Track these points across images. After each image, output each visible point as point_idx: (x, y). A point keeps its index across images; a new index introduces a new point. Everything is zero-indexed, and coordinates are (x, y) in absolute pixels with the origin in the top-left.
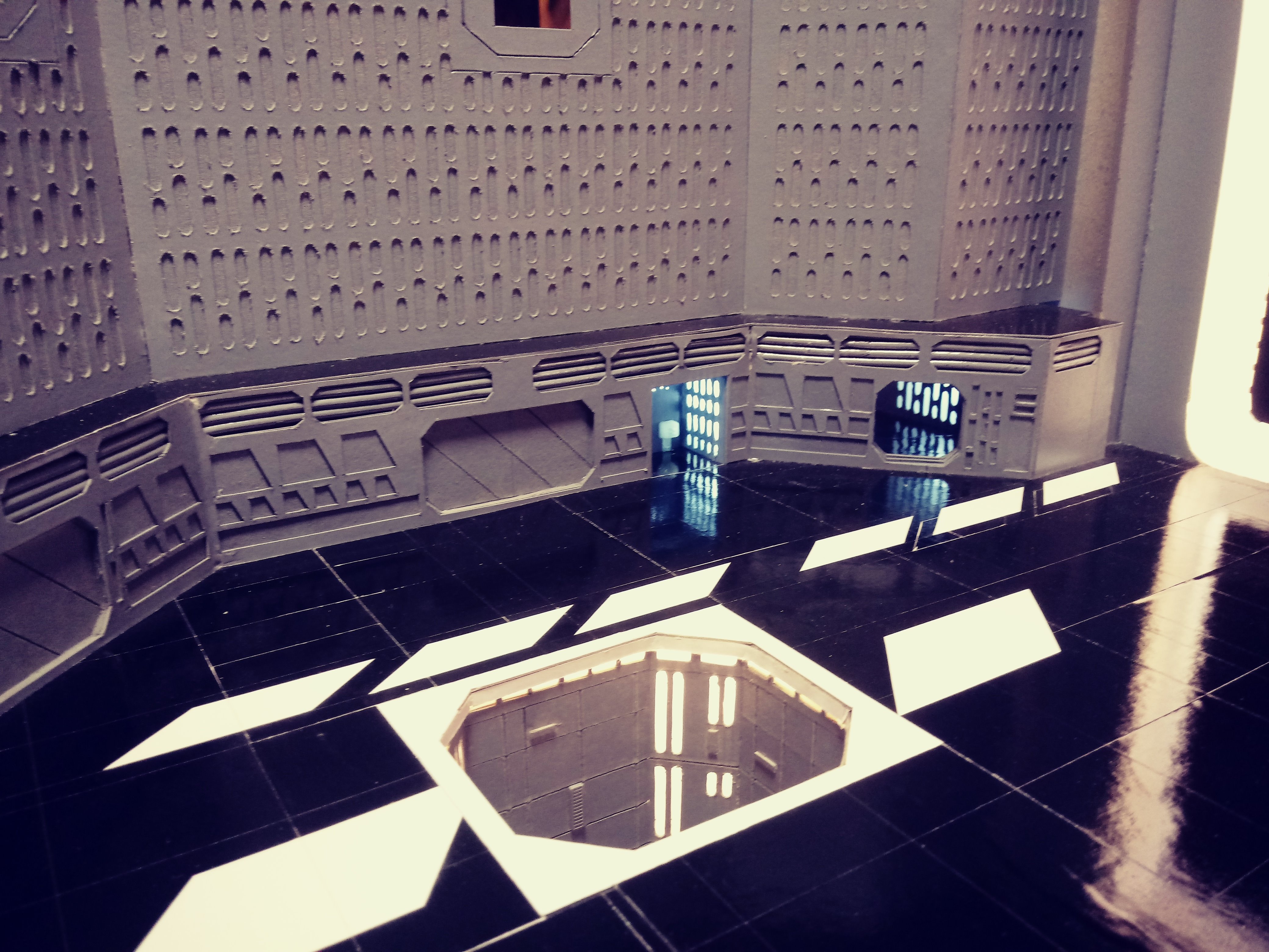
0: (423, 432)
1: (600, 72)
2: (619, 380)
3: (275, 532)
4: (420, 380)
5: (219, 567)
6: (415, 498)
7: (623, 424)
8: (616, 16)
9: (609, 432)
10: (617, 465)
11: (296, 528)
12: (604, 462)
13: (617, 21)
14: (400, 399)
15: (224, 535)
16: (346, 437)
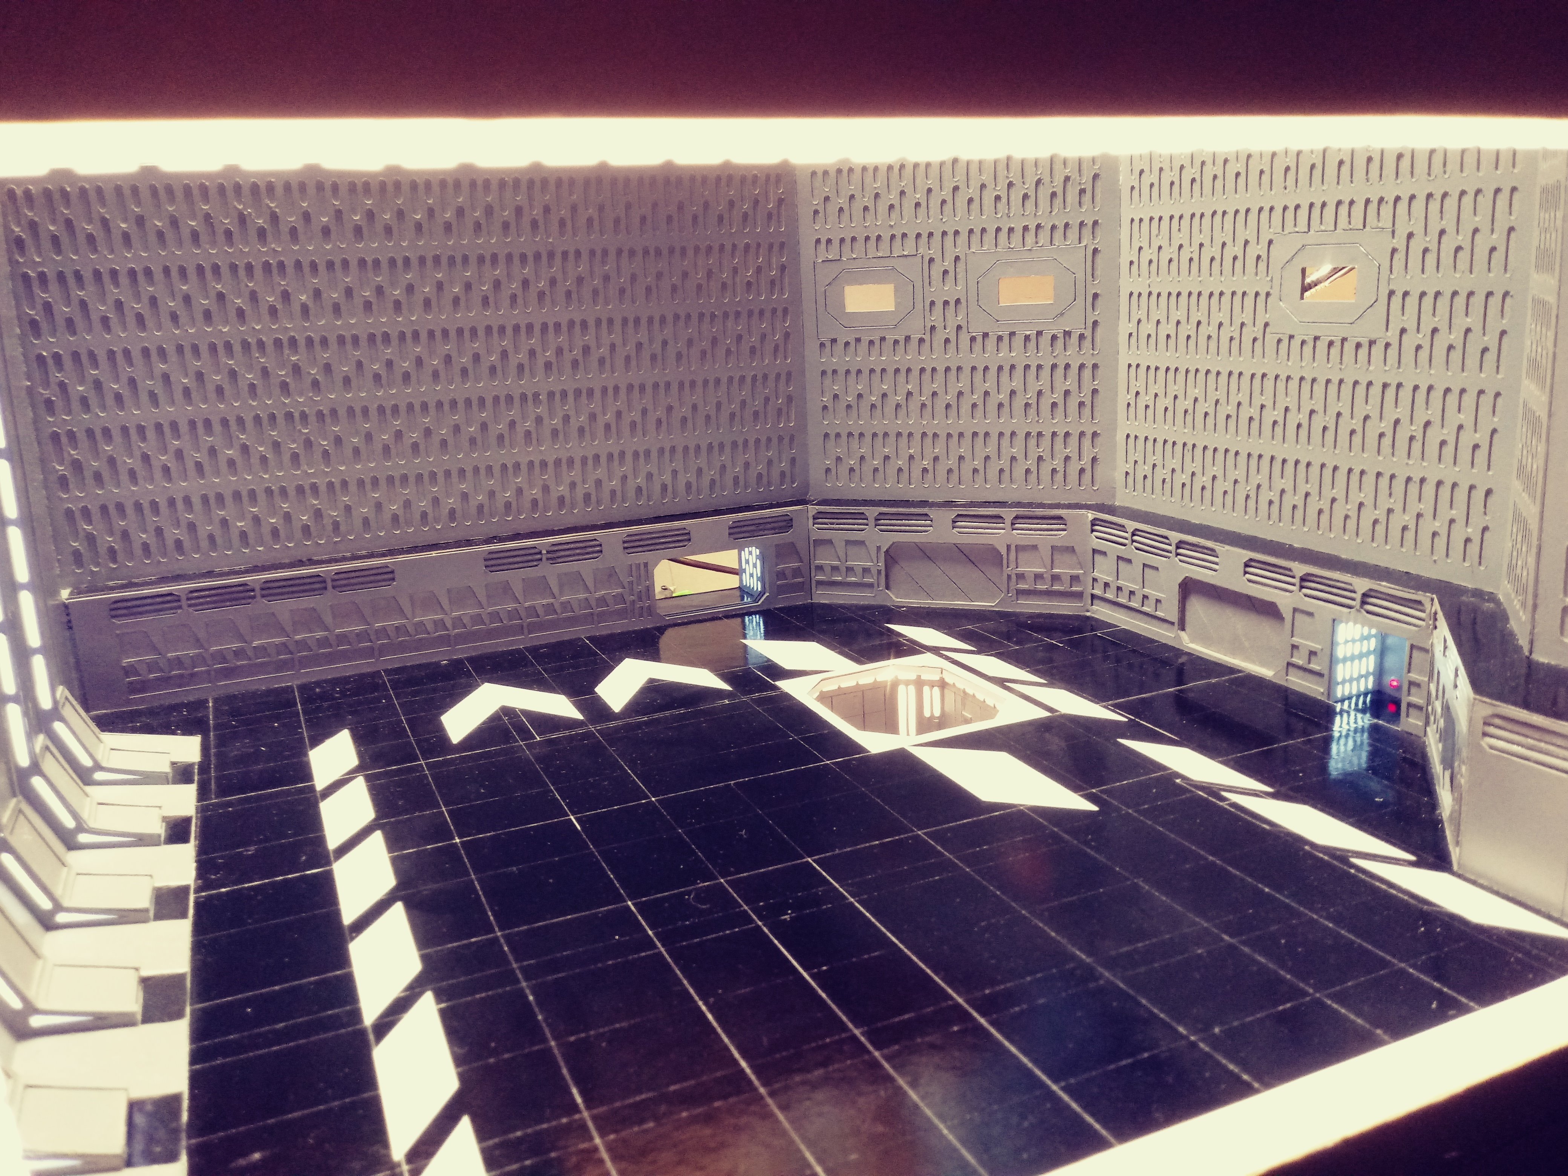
0: (1180, 580)
1: (1373, 337)
2: (1307, 599)
3: (1113, 607)
4: (1180, 545)
5: (1088, 614)
6: (1173, 624)
7: (1307, 639)
8: (1391, 287)
9: (1296, 640)
10: (1301, 673)
11: (1122, 610)
12: (1289, 664)
13: (1391, 293)
14: (1170, 552)
15: (1093, 597)
16: (1145, 565)
